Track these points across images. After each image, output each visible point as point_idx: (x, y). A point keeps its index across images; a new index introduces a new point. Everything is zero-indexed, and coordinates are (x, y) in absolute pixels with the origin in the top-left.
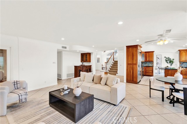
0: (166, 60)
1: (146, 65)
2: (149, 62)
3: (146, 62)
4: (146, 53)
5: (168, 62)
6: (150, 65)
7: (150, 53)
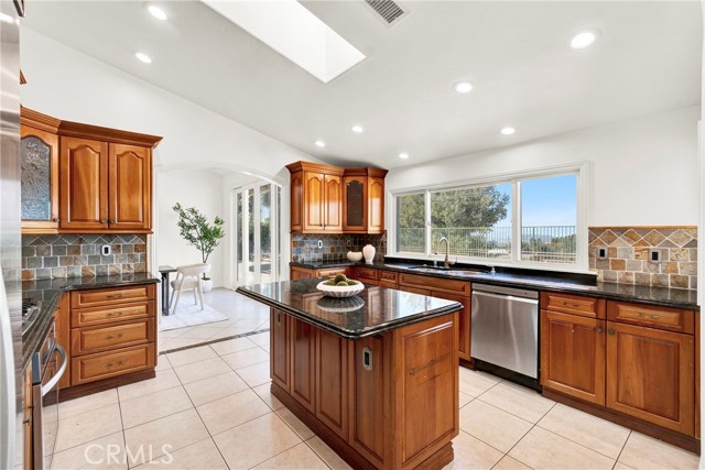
0: (182, 225)
1: (78, 272)
2: (110, 237)
3: (72, 235)
4: (73, 144)
5: (195, 233)
6: (118, 264)
7: (120, 148)
